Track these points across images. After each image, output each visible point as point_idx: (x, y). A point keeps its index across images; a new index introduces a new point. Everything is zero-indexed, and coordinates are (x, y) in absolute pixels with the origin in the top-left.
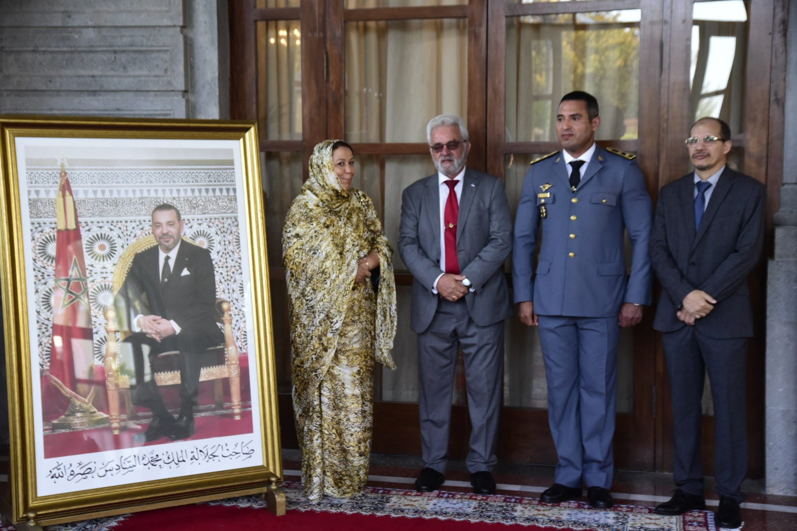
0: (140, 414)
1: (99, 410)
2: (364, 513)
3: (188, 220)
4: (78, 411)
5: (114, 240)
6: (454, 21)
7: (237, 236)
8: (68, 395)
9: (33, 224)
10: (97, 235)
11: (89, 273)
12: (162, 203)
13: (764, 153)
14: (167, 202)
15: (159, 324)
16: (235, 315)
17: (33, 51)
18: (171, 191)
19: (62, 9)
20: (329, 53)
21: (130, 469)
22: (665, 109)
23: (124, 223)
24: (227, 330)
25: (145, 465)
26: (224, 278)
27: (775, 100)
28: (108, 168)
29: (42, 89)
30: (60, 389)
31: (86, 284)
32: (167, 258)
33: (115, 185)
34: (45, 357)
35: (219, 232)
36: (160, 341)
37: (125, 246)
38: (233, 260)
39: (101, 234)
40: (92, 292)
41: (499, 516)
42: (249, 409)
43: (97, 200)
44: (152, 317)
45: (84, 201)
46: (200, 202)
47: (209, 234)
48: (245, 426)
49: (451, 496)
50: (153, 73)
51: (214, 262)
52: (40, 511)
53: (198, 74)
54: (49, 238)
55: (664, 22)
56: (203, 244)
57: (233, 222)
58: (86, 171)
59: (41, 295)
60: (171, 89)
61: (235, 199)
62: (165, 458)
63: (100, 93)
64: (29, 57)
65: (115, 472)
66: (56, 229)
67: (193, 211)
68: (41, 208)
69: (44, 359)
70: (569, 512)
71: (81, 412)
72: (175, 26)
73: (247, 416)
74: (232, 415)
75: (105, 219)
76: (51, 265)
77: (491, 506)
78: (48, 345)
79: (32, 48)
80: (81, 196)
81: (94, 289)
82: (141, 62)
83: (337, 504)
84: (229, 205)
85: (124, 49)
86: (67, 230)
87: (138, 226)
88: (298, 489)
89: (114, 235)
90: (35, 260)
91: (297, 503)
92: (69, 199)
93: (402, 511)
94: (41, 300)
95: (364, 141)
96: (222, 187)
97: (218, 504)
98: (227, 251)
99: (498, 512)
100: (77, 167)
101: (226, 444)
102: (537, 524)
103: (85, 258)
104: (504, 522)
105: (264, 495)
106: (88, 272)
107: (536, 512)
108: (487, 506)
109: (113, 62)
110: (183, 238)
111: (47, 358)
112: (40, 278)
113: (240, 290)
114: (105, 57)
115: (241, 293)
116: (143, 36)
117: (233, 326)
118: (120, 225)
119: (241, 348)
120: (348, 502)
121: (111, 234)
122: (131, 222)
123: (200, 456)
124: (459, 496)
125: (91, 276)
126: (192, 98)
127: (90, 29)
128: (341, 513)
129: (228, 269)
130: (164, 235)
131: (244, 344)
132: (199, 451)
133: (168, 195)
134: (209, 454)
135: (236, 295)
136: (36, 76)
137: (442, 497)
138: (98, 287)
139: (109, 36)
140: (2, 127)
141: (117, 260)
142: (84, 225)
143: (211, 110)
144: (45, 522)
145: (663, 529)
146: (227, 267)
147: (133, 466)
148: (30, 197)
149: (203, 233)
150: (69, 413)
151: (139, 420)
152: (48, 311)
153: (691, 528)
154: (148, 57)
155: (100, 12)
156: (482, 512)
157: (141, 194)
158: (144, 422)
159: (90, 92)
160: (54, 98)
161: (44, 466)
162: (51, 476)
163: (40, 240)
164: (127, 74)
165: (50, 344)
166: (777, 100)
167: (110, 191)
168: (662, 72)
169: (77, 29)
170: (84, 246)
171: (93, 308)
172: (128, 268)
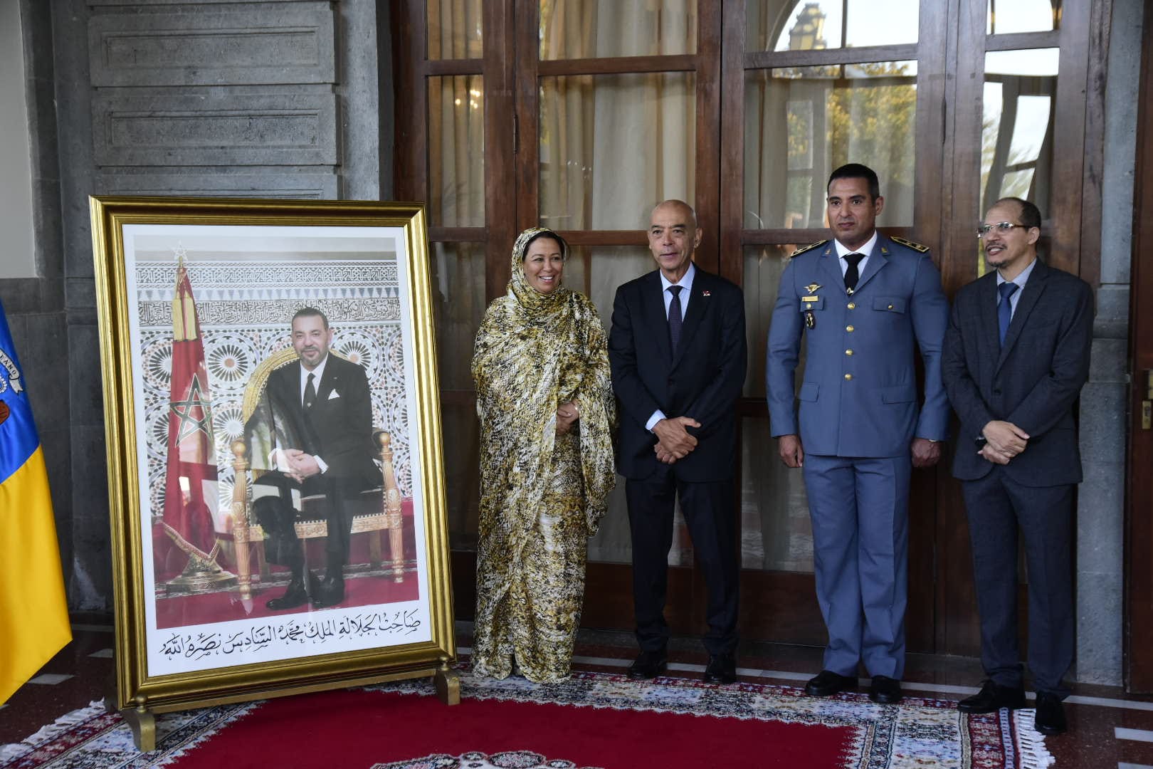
0: (278, 574)
1: (226, 568)
2: (559, 703)
3: (338, 328)
4: (199, 570)
5: (244, 354)
6: (679, 74)
7: (399, 349)
8: (186, 550)
9: (143, 333)
10: (223, 347)
11: (213, 396)
12: (305, 307)
13: (1077, 245)
14: (312, 305)
15: (300, 460)
16: (397, 449)
17: (149, 117)
18: (316, 292)
19: (186, 64)
20: (519, 116)
21: (263, 644)
22: (948, 190)
23: (256, 332)
24: (387, 468)
25: (282, 638)
26: (382, 402)
27: (1090, 177)
28: (238, 262)
29: (160, 164)
30: (176, 541)
31: (209, 409)
32: (311, 377)
33: (247, 284)
34: (157, 501)
35: (376, 344)
36: (301, 482)
37: (259, 362)
38: (394, 380)
39: (228, 346)
40: (216, 419)
41: (732, 709)
42: (414, 569)
43: (223, 303)
44: (293, 451)
45: (207, 304)
46: (353, 306)
47: (364, 347)
48: (408, 590)
49: (671, 682)
50: (297, 143)
51: (370, 382)
52: (151, 694)
53: (354, 143)
54: (163, 351)
55: (948, 77)
56: (357, 360)
57: (395, 331)
58: (210, 267)
59: (154, 422)
60: (320, 164)
61: (398, 302)
62: (307, 630)
63: (232, 168)
64: (145, 123)
66: (172, 340)
67: (344, 317)
68: (154, 314)
69: (156, 504)
70: (822, 704)
71: (203, 571)
72: (325, 83)
73: (411, 578)
74: (393, 577)
75: (233, 327)
76: (166, 385)
77: (722, 696)
78: (161, 486)
79: (148, 114)
80: (202, 298)
81: (219, 416)
82: (283, 129)
83: (525, 692)
84: (390, 309)
85: (261, 112)
86: (186, 341)
89: (244, 347)
90: (145, 379)
91: (475, 689)
92: (188, 301)
93: (609, 701)
94: (154, 429)
95: (565, 229)
96: (380, 286)
97: (374, 689)
98: (387, 367)
99: (731, 703)
100: (198, 262)
101: (385, 614)
102: (780, 719)
103: (208, 376)
104: (738, 716)
105: (432, 679)
106: (211, 393)
107: (779, 704)
108: (717, 696)
109: (248, 129)
110: (331, 352)
111: (160, 503)
112: (153, 401)
113: (403, 418)
114: (237, 123)
115: (404, 422)
116: (285, 96)
117: (394, 464)
118: (251, 334)
119: (403, 492)
120: (539, 689)
121: (241, 346)
122: (266, 330)
123: (351, 628)
124: (681, 683)
125: (216, 399)
126: (346, 174)
127: (219, 88)
128: (530, 703)
129: (388, 391)
130: (307, 347)
131: (408, 486)
132: (350, 623)
133: (312, 296)
134: (363, 626)
135: (399, 424)
136: (152, 148)
137: (660, 684)
138: (223, 413)
139: (243, 96)
140: (107, 211)
141: (248, 379)
142: (208, 334)
143: (369, 189)
144: (158, 709)
145: (942, 726)
146: (386, 388)
147: (268, 640)
148: (140, 300)
149: (357, 345)
150: (187, 572)
151: (274, 582)
152: (162, 443)
153: (978, 726)
154: (291, 122)
155: (231, 67)
156: (711, 703)
157: (279, 295)
158: (281, 584)
159: (219, 168)
160: (175, 175)
161: (156, 638)
162: (165, 651)
163: (152, 354)
164: (265, 145)
165: (164, 485)
166: (1093, 177)
167: (239, 291)
168: (944, 140)
169: (204, 88)
170: (207, 362)
171: (217, 440)
172: (262, 389)
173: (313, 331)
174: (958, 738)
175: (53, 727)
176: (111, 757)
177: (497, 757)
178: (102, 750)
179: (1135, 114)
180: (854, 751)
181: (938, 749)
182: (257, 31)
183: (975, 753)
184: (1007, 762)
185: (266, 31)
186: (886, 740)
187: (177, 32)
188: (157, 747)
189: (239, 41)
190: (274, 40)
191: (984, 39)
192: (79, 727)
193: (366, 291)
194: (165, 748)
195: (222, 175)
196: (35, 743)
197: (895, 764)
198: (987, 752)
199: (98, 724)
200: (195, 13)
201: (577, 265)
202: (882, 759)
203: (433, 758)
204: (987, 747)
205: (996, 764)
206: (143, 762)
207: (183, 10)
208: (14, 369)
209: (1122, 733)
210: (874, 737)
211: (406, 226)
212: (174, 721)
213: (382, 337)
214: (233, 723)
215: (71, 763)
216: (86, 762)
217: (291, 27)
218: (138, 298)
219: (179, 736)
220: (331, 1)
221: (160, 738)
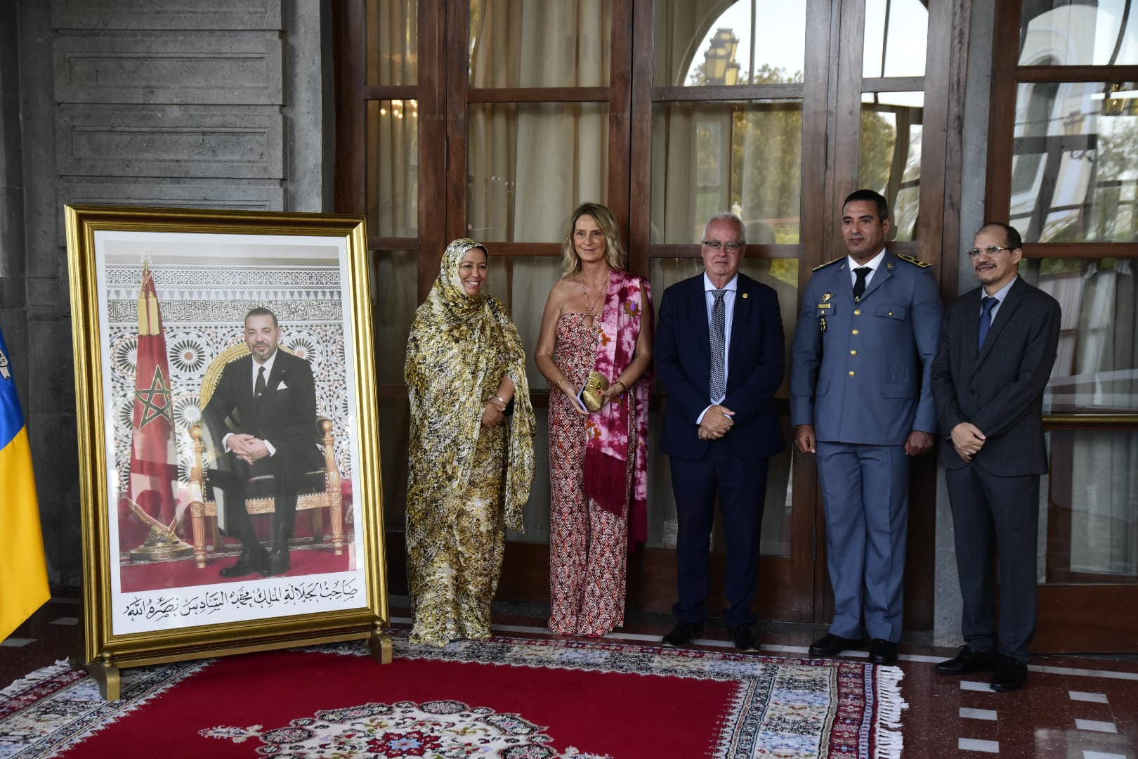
0: (231, 546)
1: (182, 541)
2: (481, 662)
3: (286, 327)
4: (159, 541)
5: (202, 348)
6: (596, 103)
7: (341, 346)
8: (148, 522)
9: (112, 328)
10: (183, 342)
11: (174, 385)
12: (257, 307)
13: (939, 263)
14: (263, 306)
15: (251, 444)
16: (338, 436)
17: (110, 131)
18: (267, 293)
19: (144, 84)
20: (450, 138)
21: (217, 608)
22: (830, 212)
23: (213, 328)
24: (328, 452)
25: (233, 603)
26: (325, 393)
27: (950, 204)
28: (197, 266)
29: (119, 175)
30: (139, 514)
31: (170, 397)
32: (262, 370)
33: (205, 286)
34: (122, 478)
35: (321, 341)
36: (252, 464)
37: (215, 355)
38: (336, 373)
39: (188, 341)
40: (176, 406)
41: (634, 667)
42: (352, 543)
43: (183, 303)
44: (244, 436)
45: (169, 303)
46: (300, 307)
47: (310, 343)
49: (580, 645)
50: (246, 158)
51: (314, 375)
52: (115, 651)
53: (298, 158)
54: (129, 344)
55: (828, 113)
56: (303, 354)
57: (337, 330)
58: (172, 270)
59: (120, 408)
60: (267, 176)
61: (340, 304)
62: (256, 596)
63: (185, 180)
64: (104, 138)
65: (199, 610)
66: (137, 335)
67: (292, 316)
68: (122, 311)
69: (121, 481)
70: (713, 663)
71: (162, 542)
72: (274, 105)
74: (333, 549)
75: (193, 324)
76: (131, 375)
77: (625, 656)
78: (126, 465)
79: (108, 128)
80: (166, 297)
81: (179, 403)
82: (233, 145)
83: (450, 653)
84: (333, 310)
85: (214, 130)
86: (150, 336)
87: (229, 332)
89: (202, 342)
90: (113, 369)
91: (405, 651)
92: (152, 300)
93: (525, 661)
94: (120, 414)
95: (490, 240)
96: (325, 290)
97: (312, 650)
98: (330, 362)
99: (633, 663)
100: (162, 265)
101: (326, 583)
102: (675, 675)
103: (169, 368)
104: (639, 673)
105: (367, 642)
106: (172, 383)
107: (675, 663)
108: (621, 656)
109: (202, 144)
110: (280, 347)
111: (124, 480)
112: (119, 389)
113: (344, 408)
114: (191, 139)
115: (344, 411)
116: (236, 116)
117: (336, 449)
118: (208, 331)
119: (343, 473)
120: (463, 651)
121: (199, 341)
122: (222, 328)
123: (295, 595)
124: (589, 646)
125: (176, 388)
126: (291, 188)
127: (175, 106)
128: (455, 662)
129: (330, 384)
130: (258, 343)
131: (347, 469)
132: (294, 590)
133: (263, 298)
134: (306, 593)
135: (340, 413)
136: (111, 160)
137: (571, 647)
138: (183, 401)
139: (195, 115)
140: (81, 219)
141: (205, 370)
142: (169, 330)
143: (312, 203)
144: (123, 664)
145: (814, 681)
146: (329, 381)
147: (220, 604)
148: (111, 298)
149: (303, 342)
150: (148, 543)
151: (227, 552)
152: (127, 427)
153: (845, 680)
154: (241, 139)
155: (186, 87)
156: (615, 662)
157: (234, 297)
158: (233, 554)
159: (173, 180)
160: (133, 185)
161: (120, 601)
162: (128, 613)
163: (120, 347)
164: (216, 159)
165: (129, 464)
166: (952, 204)
167: (198, 292)
168: (826, 169)
169: (160, 107)
170: (168, 354)
171: (177, 425)
172: (218, 380)
173: (264, 329)
174: (828, 690)
175: (24, 681)
176: (80, 705)
177: (427, 705)
178: (72, 700)
179: (986, 152)
180: (737, 700)
181: (810, 698)
182: (211, 56)
183: (841, 701)
184: (867, 707)
185: (219, 56)
186: (765, 691)
187: (138, 55)
188: (121, 698)
189: (194, 64)
190: (227, 64)
191: (860, 81)
192: (48, 681)
193: (312, 294)
194: (129, 699)
195: (177, 185)
196: (9, 694)
197: (772, 710)
198: (852, 700)
199: (66, 679)
200: (153, 38)
201: (501, 272)
202: (761, 706)
203: (369, 706)
204: (851, 696)
205: (857, 709)
206: (110, 709)
207: (143, 35)
208: (4, 357)
209: (966, 685)
210: (756, 689)
211: (348, 236)
212: (134, 676)
213: (326, 335)
214: (188, 678)
215: (44, 709)
216: (58, 709)
217: (243, 53)
218: (108, 295)
219: (140, 689)
220: (280, 31)
221: (123, 690)
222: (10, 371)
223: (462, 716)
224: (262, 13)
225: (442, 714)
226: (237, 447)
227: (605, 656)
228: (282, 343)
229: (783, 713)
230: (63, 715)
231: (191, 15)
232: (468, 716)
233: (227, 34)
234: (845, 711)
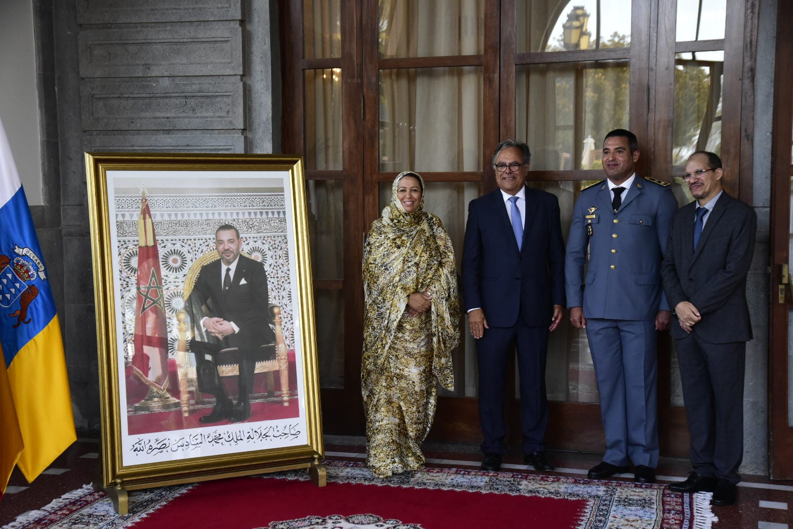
0: (206, 400)
1: (172, 397)
2: (392, 485)
3: (246, 238)
4: (155, 397)
5: (184, 255)
6: (473, 68)
7: (286, 251)
8: (147, 383)
9: (119, 241)
10: (171, 250)
11: (165, 282)
12: (224, 224)
13: (737, 181)
14: (229, 223)
15: (221, 325)
16: (284, 318)
17: (119, 97)
18: (232, 214)
19: (143, 62)
20: (366, 96)
21: (198, 446)
23: (193, 240)
24: (278, 330)
25: (209, 442)
26: (275, 286)
27: (745, 136)
28: (181, 195)
29: (126, 129)
30: (141, 378)
31: (162, 291)
32: (228, 270)
33: (186, 209)
35: (271, 248)
36: (222, 339)
37: (194, 260)
38: (282, 272)
39: (174, 250)
40: (166, 298)
41: (507, 489)
42: (296, 397)
43: (170, 222)
44: (216, 319)
45: (161, 223)
46: (256, 223)
47: (263, 250)
48: (293, 411)
49: (467, 473)
50: (217, 114)
51: (267, 274)
52: (124, 478)
53: (254, 114)
54: (132, 253)
55: (650, 69)
57: (283, 240)
58: (162, 198)
59: (126, 300)
60: (232, 128)
61: (285, 220)
62: (226, 437)
63: (173, 132)
64: (115, 102)
65: (185, 447)
66: (138, 246)
67: (250, 230)
68: (126, 229)
70: (567, 486)
71: (158, 397)
72: (235, 75)
73: (294, 403)
74: (282, 402)
75: (177, 238)
76: (134, 276)
77: (500, 481)
78: (131, 342)
79: (117, 95)
80: (158, 218)
81: (169, 296)
82: (207, 105)
84: (280, 225)
85: (193, 94)
86: (147, 246)
87: (204, 243)
88: (338, 466)
89: (184, 250)
90: (121, 271)
91: (337, 477)
92: (148, 221)
93: (425, 484)
94: (126, 304)
96: (273, 210)
98: (278, 264)
99: (506, 486)
100: (155, 195)
101: (277, 427)
102: (538, 495)
103: (161, 270)
104: (511, 493)
105: (308, 470)
106: (163, 281)
107: (538, 486)
108: (497, 481)
109: (185, 105)
110: (242, 254)
112: (125, 286)
113: (288, 297)
114: (177, 101)
115: (289, 300)
116: (209, 84)
117: (283, 327)
118: (189, 242)
121: (182, 250)
122: (199, 239)
123: (255, 436)
124: (473, 473)
125: (166, 285)
126: (249, 135)
127: (165, 78)
128: (373, 485)
129: (278, 279)
130: (226, 250)
131: (292, 342)
132: (254, 432)
133: (229, 217)
134: (263, 434)
135: (286, 301)
136: (120, 118)
137: (459, 474)
138: (171, 294)
139: (180, 84)
140: (97, 162)
141: (187, 271)
142: (161, 242)
143: (265, 146)
144: (129, 487)
145: (644, 500)
146: (278, 277)
147: (200, 443)
148: (117, 220)
149: (258, 249)
150: (148, 398)
151: (204, 405)
152: (131, 313)
153: (668, 499)
154: (213, 101)
155: (174, 64)
156: (492, 485)
157: (207, 217)
158: (209, 406)
159: (165, 131)
160: (136, 136)
161: (128, 441)
162: (133, 450)
163: (125, 255)
164: (196, 116)
165: (133, 341)
166: (747, 136)
167: (181, 214)
168: (648, 111)
169: (155, 78)
170: (160, 260)
171: (167, 311)
172: (196, 278)
173: (230, 240)
174: (655, 507)
175: (60, 500)
176: (100, 518)
177: (352, 517)
178: (94, 514)
179: (772, 95)
180: (585, 514)
181: (641, 513)
182: (191, 40)
183: (665, 516)
184: (685, 520)
185: (196, 40)
186: (607, 508)
187: (138, 41)
188: (129, 512)
189: (178, 47)
190: (203, 46)
191: (674, 44)
192: (77, 500)
194: (134, 513)
195: (167, 136)
196: (49, 510)
197: (611, 522)
198: (673, 515)
199: (90, 498)
200: (149, 29)
202: (603, 519)
203: (309, 519)
204: (673, 512)
205: (677, 522)
206: (121, 521)
207: (141, 27)
208: (41, 264)
209: (763, 504)
210: (599, 506)
211: (290, 171)
212: (139, 496)
213: (275, 244)
214: (178, 498)
215: (74, 521)
216: (84, 521)
217: (213, 38)
218: (116, 218)
219: (143, 506)
220: (240, 20)
221: (131, 507)
222: (46, 274)
223: (377, 526)
224: (227, 8)
225: (363, 524)
226: (211, 327)
227: (485, 480)
228: (243, 250)
229: (620, 524)
230: (87, 525)
231: (175, 11)
232: (382, 526)
233: (202, 23)
234: (668, 523)
